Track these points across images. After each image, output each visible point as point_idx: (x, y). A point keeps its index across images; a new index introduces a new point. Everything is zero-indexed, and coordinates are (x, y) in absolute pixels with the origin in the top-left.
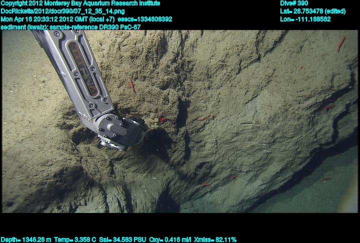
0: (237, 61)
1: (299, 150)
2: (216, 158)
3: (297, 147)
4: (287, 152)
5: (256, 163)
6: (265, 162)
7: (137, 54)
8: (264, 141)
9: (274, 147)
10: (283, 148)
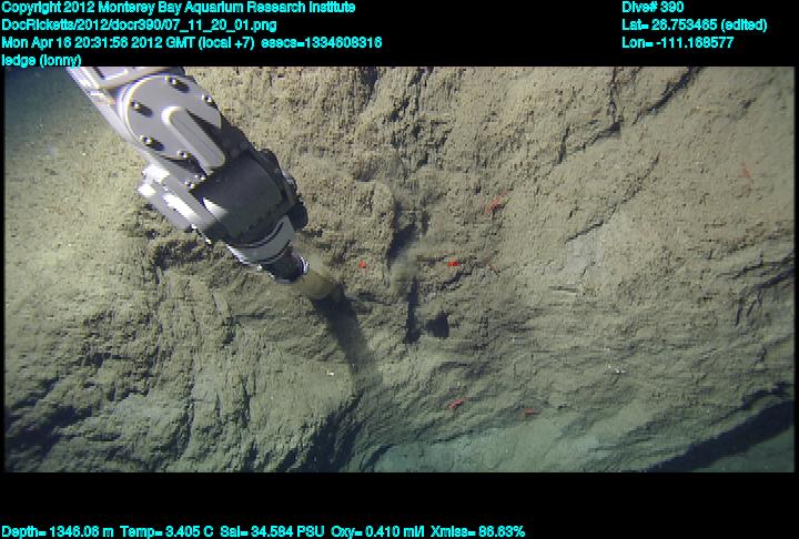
0: (557, 130)
1: (708, 384)
2: (484, 359)
3: (702, 374)
4: (670, 382)
5: (585, 393)
6: (610, 394)
7: (302, 95)
8: (607, 343)
9: (633, 361)
10: (660, 369)
